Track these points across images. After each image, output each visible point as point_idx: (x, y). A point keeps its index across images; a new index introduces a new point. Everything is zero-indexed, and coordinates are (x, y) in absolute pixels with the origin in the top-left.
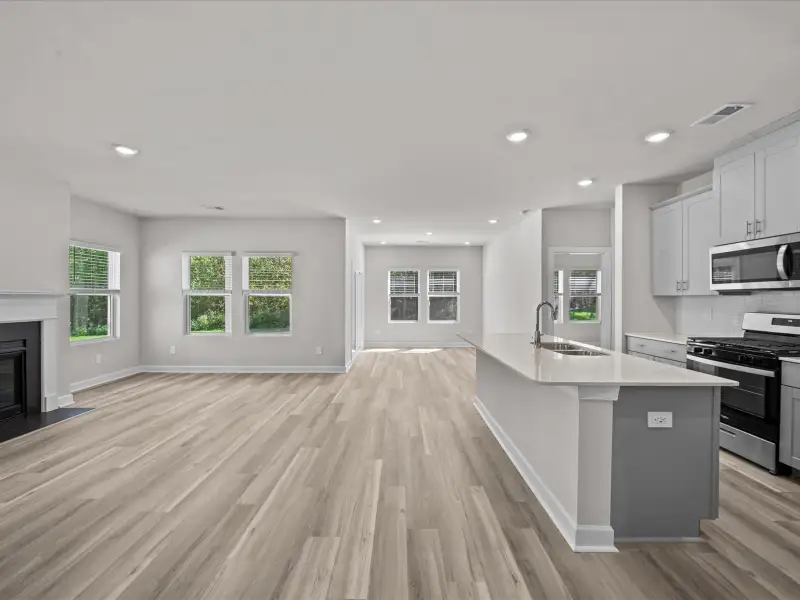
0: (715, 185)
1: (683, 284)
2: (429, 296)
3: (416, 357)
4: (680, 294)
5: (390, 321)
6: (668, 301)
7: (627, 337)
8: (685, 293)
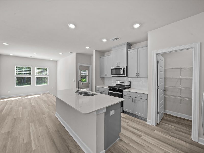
0: (112, 54)
1: (106, 75)
2: (36, 76)
3: (30, 99)
4: (105, 77)
5: (16, 86)
6: (103, 78)
7: (96, 87)
8: (106, 77)
